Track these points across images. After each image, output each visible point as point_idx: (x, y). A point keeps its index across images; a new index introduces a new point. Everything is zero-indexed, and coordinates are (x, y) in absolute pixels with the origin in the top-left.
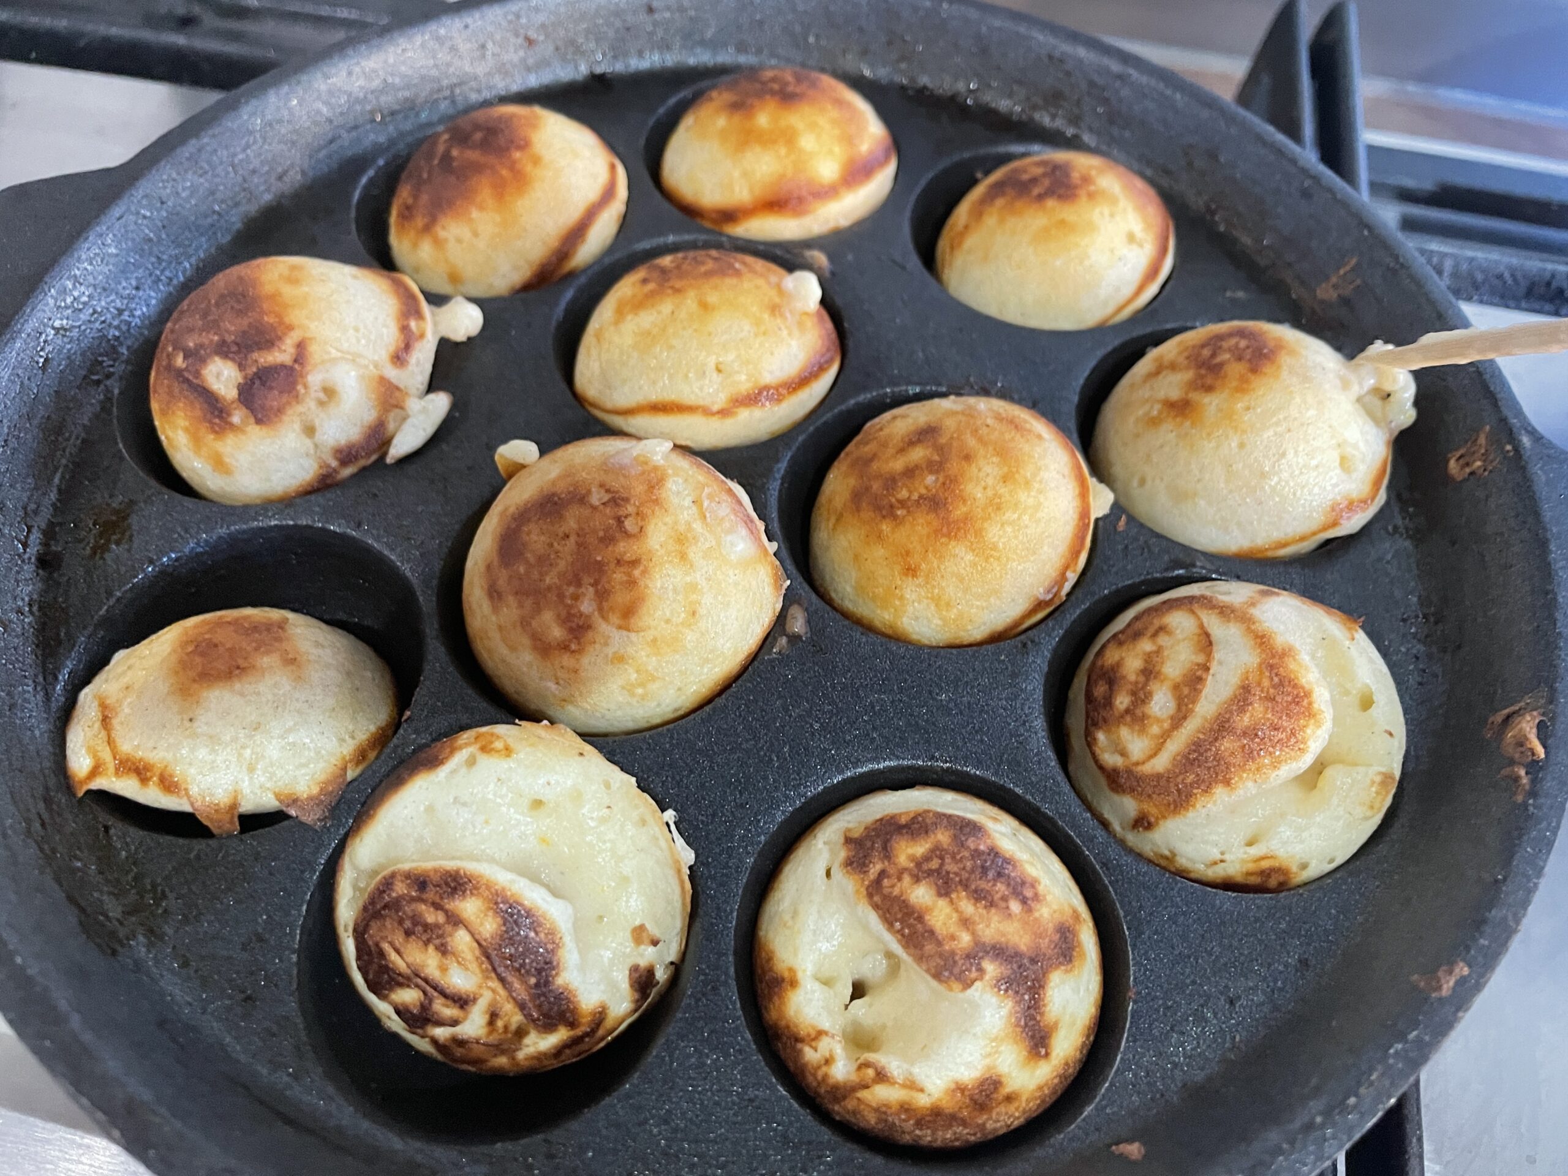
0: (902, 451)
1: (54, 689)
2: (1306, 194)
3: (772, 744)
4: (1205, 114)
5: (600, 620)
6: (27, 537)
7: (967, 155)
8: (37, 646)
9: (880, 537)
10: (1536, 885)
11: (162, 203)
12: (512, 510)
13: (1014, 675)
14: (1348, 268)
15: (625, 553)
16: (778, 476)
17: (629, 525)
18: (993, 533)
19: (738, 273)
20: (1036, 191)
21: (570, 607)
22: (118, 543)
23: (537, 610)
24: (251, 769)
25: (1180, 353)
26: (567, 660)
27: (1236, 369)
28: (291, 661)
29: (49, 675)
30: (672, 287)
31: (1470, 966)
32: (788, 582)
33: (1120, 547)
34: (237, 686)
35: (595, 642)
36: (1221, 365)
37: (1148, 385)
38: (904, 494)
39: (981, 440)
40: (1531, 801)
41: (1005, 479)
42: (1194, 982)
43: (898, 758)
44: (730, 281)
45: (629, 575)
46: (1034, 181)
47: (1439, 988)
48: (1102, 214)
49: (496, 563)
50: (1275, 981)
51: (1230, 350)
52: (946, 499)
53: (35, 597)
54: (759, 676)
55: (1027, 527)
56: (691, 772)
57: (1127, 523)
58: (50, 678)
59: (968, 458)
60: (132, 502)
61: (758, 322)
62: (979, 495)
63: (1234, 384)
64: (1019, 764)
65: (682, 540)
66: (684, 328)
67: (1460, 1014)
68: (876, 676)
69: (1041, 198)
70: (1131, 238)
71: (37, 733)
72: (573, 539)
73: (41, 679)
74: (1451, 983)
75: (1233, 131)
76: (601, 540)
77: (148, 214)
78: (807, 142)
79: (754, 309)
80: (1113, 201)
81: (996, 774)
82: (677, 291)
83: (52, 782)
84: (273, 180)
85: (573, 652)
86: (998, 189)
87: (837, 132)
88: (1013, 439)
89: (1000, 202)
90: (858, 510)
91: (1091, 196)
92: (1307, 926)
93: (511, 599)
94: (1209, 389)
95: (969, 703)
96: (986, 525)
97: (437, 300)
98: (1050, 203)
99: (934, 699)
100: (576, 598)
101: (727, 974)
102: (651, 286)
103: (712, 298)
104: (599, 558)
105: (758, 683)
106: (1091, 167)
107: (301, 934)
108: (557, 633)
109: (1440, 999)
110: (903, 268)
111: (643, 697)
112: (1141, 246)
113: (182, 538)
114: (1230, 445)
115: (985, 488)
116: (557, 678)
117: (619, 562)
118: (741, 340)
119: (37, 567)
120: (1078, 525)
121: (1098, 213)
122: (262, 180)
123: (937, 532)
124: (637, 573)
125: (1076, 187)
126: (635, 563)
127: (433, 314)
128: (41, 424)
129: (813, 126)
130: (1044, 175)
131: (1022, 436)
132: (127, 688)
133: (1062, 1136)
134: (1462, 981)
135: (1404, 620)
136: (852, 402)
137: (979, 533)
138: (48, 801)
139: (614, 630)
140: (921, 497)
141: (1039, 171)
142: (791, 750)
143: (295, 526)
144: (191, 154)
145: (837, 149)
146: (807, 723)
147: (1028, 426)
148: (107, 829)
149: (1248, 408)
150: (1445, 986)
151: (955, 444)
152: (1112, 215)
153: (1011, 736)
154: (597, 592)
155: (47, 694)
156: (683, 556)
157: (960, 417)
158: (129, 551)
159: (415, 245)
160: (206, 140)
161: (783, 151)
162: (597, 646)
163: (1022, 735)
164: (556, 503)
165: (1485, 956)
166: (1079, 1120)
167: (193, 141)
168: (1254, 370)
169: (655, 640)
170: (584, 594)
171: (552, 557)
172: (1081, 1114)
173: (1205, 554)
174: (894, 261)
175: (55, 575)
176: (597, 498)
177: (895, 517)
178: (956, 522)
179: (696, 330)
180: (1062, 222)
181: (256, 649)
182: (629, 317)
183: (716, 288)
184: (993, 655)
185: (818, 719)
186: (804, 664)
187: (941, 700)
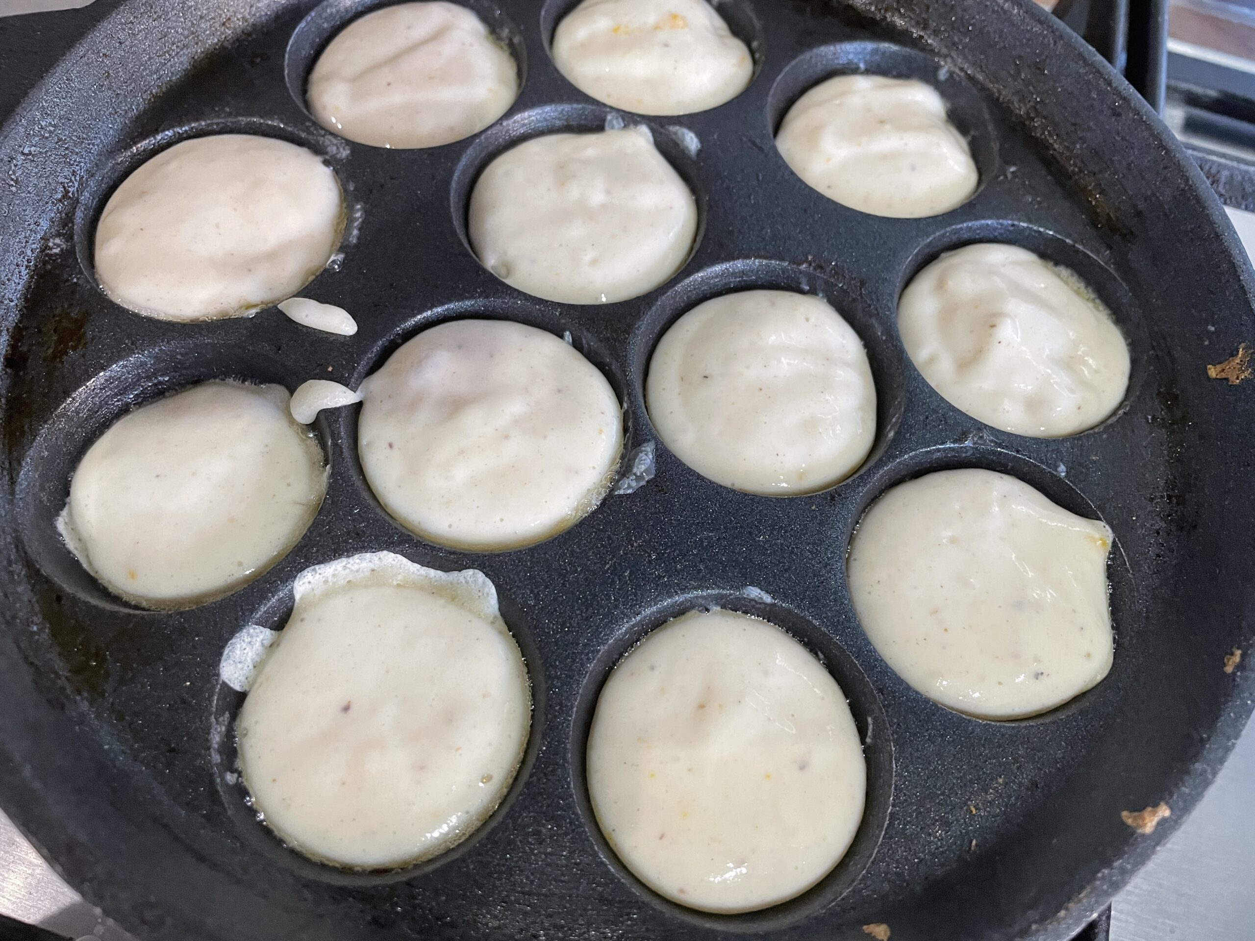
2: (1116, 114)
3: (615, 569)
4: (1037, 29)
8: (5, 436)
10: (1234, 744)
11: (120, 43)
13: (821, 524)
22: (74, 349)
29: (15, 461)
31: (1171, 809)
33: (921, 418)
40: (1239, 674)
42: (943, 794)
43: (719, 587)
47: (1145, 825)
50: (1010, 797)
53: (3, 392)
54: (609, 508)
56: (546, 587)
58: (16, 464)
60: (87, 314)
64: (819, 601)
67: (1158, 848)
68: (706, 516)
74: (1154, 823)
75: (1060, 49)
81: (799, 607)
84: (217, 25)
92: (1040, 754)
95: (782, 545)
99: (753, 540)
105: (608, 515)
107: (218, 700)
109: (1143, 835)
110: (760, 149)
119: (5, 366)
122: (208, 24)
134: (1163, 822)
135: (1152, 500)
142: (630, 575)
146: (646, 552)
150: (1149, 825)
153: (815, 576)
158: (83, 356)
163: (823, 576)
165: (1185, 801)
166: (839, 899)
173: (992, 429)
174: (753, 143)
175: (21, 373)
184: (806, 505)
185: (655, 550)
186: (647, 501)
187: (759, 541)
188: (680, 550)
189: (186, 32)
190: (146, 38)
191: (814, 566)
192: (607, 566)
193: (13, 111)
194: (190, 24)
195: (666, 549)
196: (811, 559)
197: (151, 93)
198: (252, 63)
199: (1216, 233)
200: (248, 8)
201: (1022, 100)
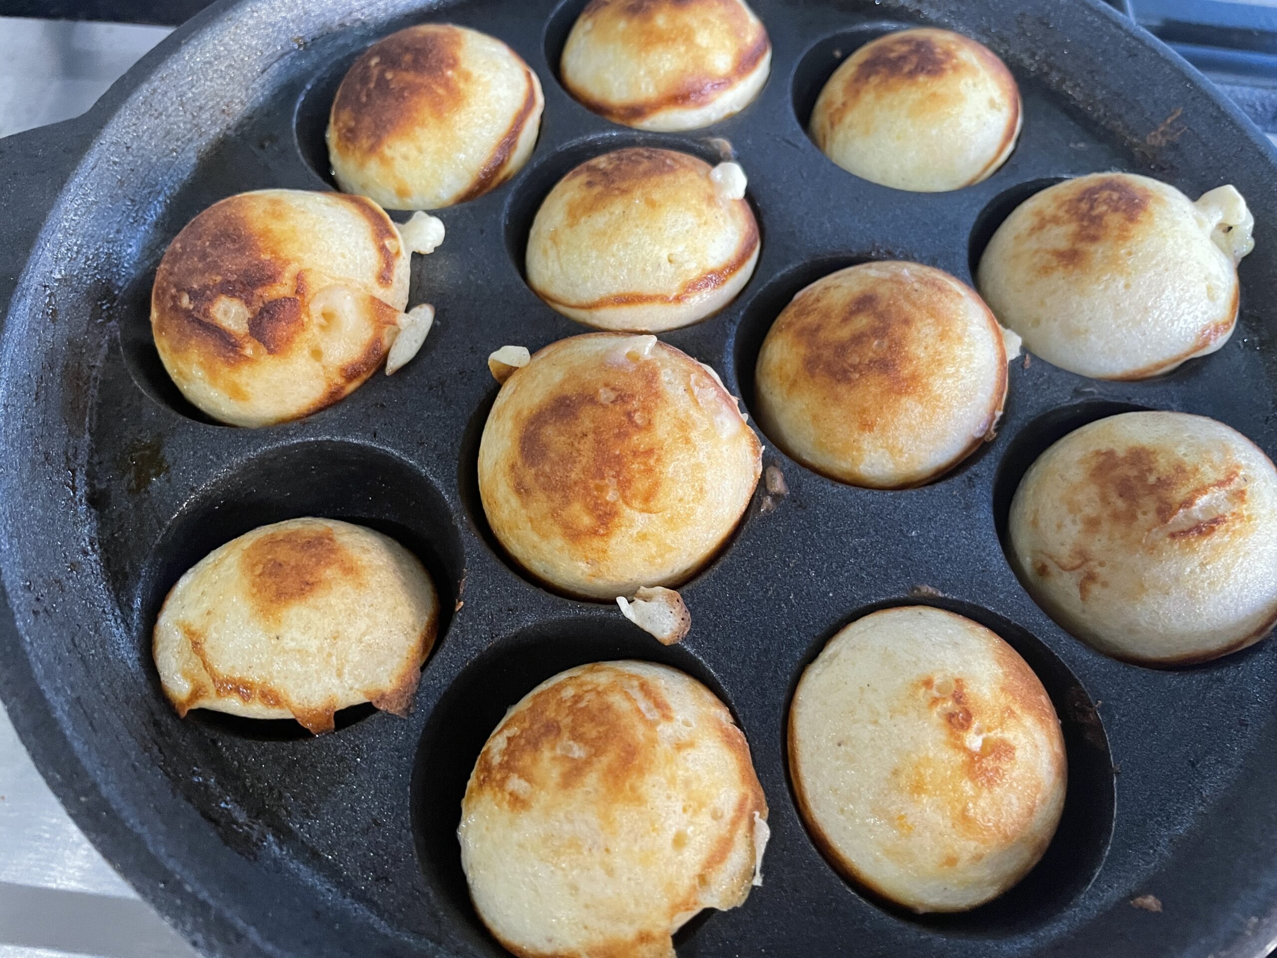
0: (845, 320)
1: (132, 619)
3: (779, 594)
5: (624, 507)
6: (73, 481)
7: (828, 35)
8: (107, 581)
9: (837, 399)
11: (128, 148)
12: (525, 413)
13: (967, 507)
14: (1174, 117)
15: (639, 444)
16: (730, 350)
17: (638, 418)
18: (937, 385)
19: (672, 170)
20: (906, 69)
21: (597, 498)
22: (157, 475)
23: (567, 501)
24: (340, 675)
25: (1059, 207)
26: (596, 543)
27: (1114, 220)
28: (350, 570)
29: (124, 605)
30: (618, 189)
32: (764, 448)
34: (311, 600)
35: (621, 526)
36: (1100, 217)
37: (1034, 237)
38: (855, 359)
39: (914, 304)
41: (943, 336)
44: (668, 178)
45: (645, 464)
46: (903, 58)
48: (966, 84)
49: (519, 464)
51: (1105, 202)
52: (894, 360)
53: (94, 535)
54: (755, 534)
55: (963, 378)
57: (1032, 361)
58: (126, 609)
59: (907, 322)
60: (160, 436)
61: (700, 214)
62: (922, 355)
63: (1116, 233)
64: (987, 585)
65: (684, 426)
66: (637, 226)
68: (852, 522)
69: (912, 74)
70: (992, 104)
71: (129, 663)
72: (591, 436)
73: (118, 612)
76: (617, 436)
77: (117, 160)
78: (703, 39)
79: (694, 202)
80: (974, 72)
82: (624, 192)
83: (155, 705)
84: (217, 113)
85: (602, 535)
86: (868, 69)
87: (726, 26)
88: (940, 300)
89: (874, 80)
90: (813, 376)
91: (955, 68)
93: (541, 495)
94: (1094, 239)
95: (935, 536)
96: (931, 380)
97: (402, 216)
98: (921, 78)
99: (906, 537)
100: (600, 488)
101: (784, 799)
102: (598, 189)
103: (657, 196)
104: (617, 452)
106: (949, 42)
107: (411, 813)
108: (586, 521)
110: (796, 147)
111: (661, 566)
112: (999, 110)
113: (215, 464)
114: (1117, 287)
115: (926, 348)
116: (587, 558)
117: (635, 454)
118: (687, 231)
119: (89, 507)
120: (1000, 370)
121: (964, 84)
122: (208, 113)
123: (890, 391)
124: (652, 462)
125: (942, 62)
126: (649, 452)
127: (401, 232)
128: (62, 372)
129: (706, 23)
130: (911, 52)
131: (946, 297)
132: (209, 613)
133: (1082, 896)
136: (779, 275)
137: (925, 387)
138: (156, 724)
139: (637, 514)
140: (870, 361)
141: (904, 49)
142: (795, 598)
143: (316, 442)
144: (146, 98)
145: (727, 43)
146: (804, 570)
147: (948, 287)
148: (214, 742)
149: (1130, 254)
151: (893, 309)
152: (975, 85)
153: (976, 561)
154: (619, 482)
155: (128, 625)
156: (687, 441)
157: (890, 285)
158: (169, 481)
159: (362, 165)
160: (156, 83)
161: (682, 49)
162: (623, 528)
163: (985, 559)
164: (569, 406)
166: (1093, 881)
167: (145, 86)
168: (1131, 219)
169: (672, 518)
170: (607, 486)
171: (574, 454)
172: (1093, 874)
174: (788, 142)
175: (107, 511)
176: (605, 395)
177: (849, 380)
178: (905, 380)
179: (647, 227)
180: (934, 95)
181: (318, 563)
182: (583, 220)
183: (657, 185)
184: (946, 491)
185: (812, 566)
186: (790, 518)
187: (912, 537)
188: (837, 562)
189: (188, 126)
190: (151, 138)
191: (972, 551)
192: (770, 593)
193: (36, 236)
194: (190, 117)
195: (823, 564)
196: (968, 545)
197: (165, 195)
198: (262, 147)
199: (1260, 153)
200: (244, 92)
201: (1033, 55)
